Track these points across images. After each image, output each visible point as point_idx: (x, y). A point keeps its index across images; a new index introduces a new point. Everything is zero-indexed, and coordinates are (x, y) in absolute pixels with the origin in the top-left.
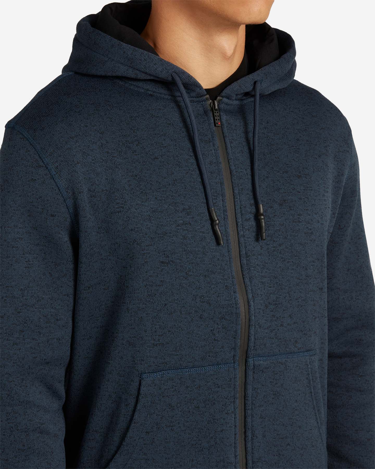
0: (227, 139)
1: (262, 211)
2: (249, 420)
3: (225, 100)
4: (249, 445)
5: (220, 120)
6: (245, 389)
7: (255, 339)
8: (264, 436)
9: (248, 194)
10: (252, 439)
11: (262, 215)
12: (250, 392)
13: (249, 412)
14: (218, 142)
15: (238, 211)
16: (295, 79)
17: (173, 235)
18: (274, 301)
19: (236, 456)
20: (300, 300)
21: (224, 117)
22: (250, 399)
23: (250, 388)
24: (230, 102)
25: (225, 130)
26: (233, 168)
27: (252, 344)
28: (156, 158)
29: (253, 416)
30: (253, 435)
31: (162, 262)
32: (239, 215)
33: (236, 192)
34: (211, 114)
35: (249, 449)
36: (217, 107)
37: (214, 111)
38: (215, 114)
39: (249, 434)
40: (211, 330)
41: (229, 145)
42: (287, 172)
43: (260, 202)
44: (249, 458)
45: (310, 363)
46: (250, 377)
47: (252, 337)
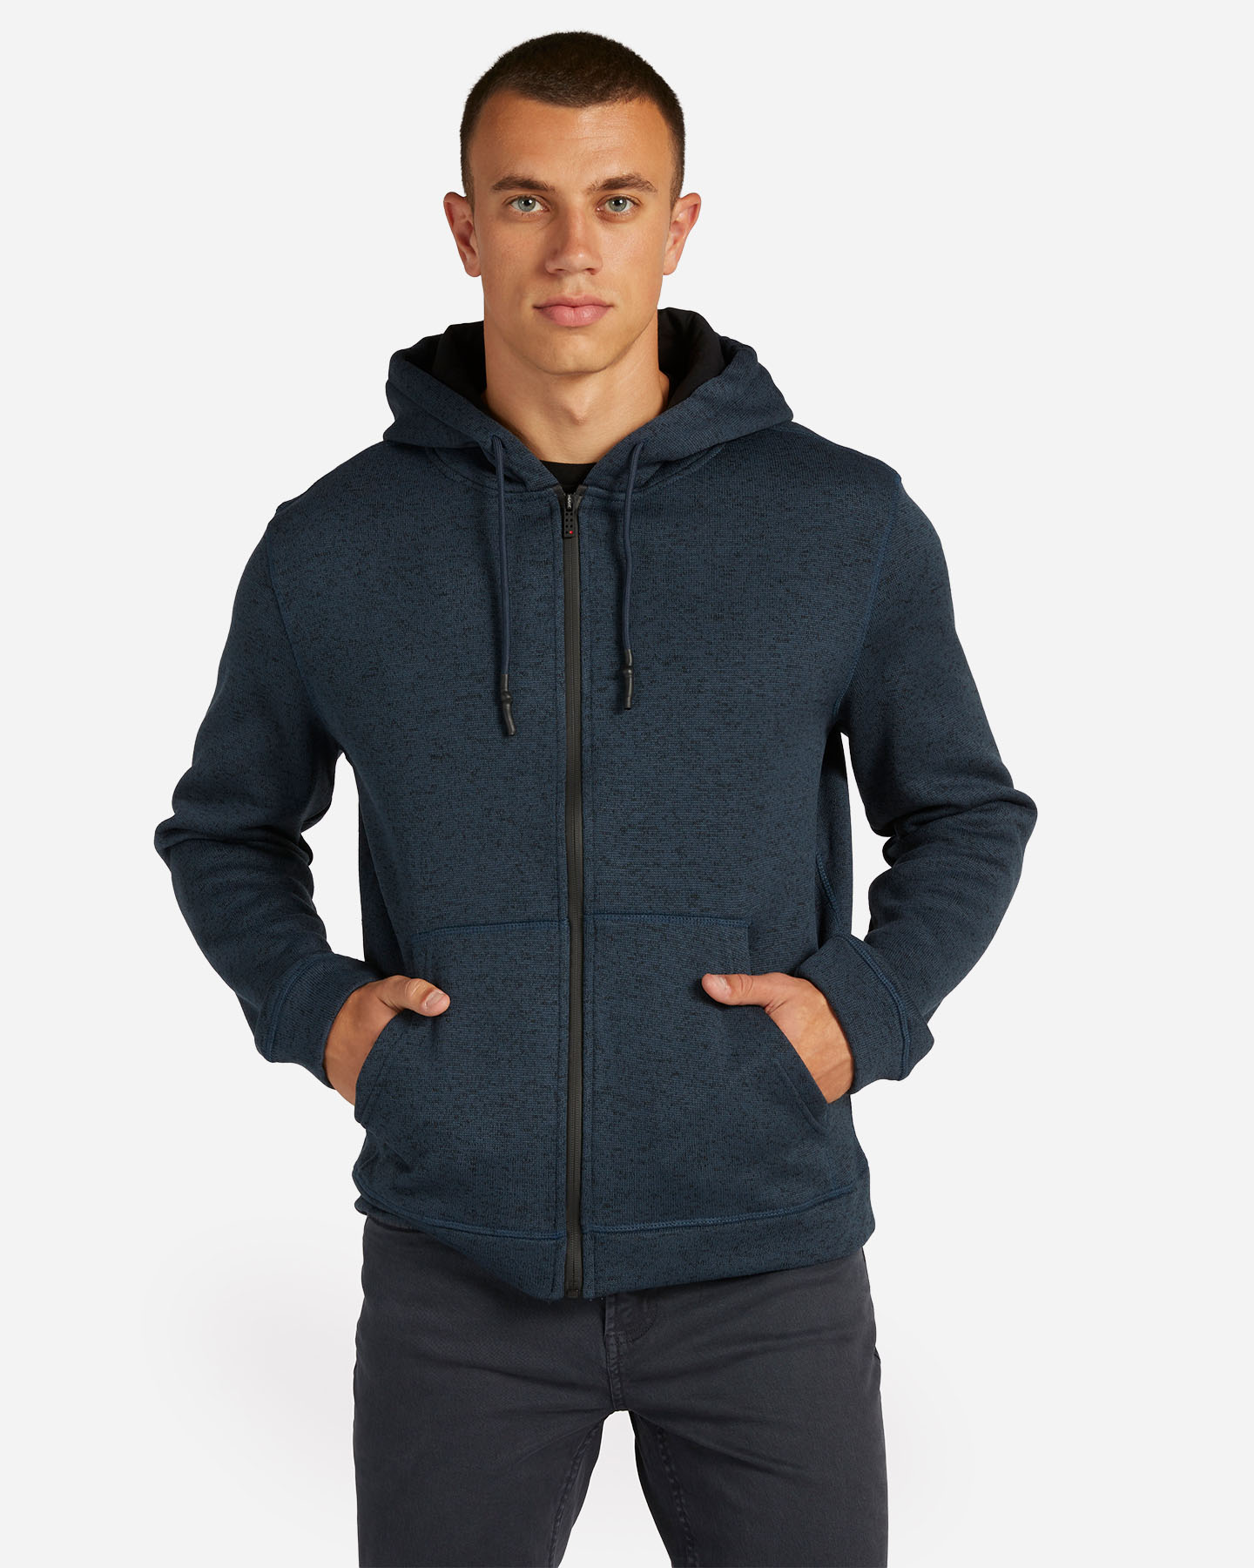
0: (583, 556)
3: (591, 488)
9: (608, 647)
10: (594, 1054)
13: (588, 1007)
15: (586, 677)
17: (450, 714)
18: (640, 823)
20: (703, 825)
21: (585, 519)
22: (590, 983)
23: (589, 963)
25: (585, 542)
27: (588, 891)
29: (594, 1014)
31: (433, 756)
32: (586, 683)
33: (586, 644)
34: (558, 518)
35: (588, 1071)
36: (570, 506)
37: (565, 512)
38: (566, 517)
40: (517, 865)
44: (588, 1084)
45: (731, 938)
46: (590, 948)
47: (590, 880)
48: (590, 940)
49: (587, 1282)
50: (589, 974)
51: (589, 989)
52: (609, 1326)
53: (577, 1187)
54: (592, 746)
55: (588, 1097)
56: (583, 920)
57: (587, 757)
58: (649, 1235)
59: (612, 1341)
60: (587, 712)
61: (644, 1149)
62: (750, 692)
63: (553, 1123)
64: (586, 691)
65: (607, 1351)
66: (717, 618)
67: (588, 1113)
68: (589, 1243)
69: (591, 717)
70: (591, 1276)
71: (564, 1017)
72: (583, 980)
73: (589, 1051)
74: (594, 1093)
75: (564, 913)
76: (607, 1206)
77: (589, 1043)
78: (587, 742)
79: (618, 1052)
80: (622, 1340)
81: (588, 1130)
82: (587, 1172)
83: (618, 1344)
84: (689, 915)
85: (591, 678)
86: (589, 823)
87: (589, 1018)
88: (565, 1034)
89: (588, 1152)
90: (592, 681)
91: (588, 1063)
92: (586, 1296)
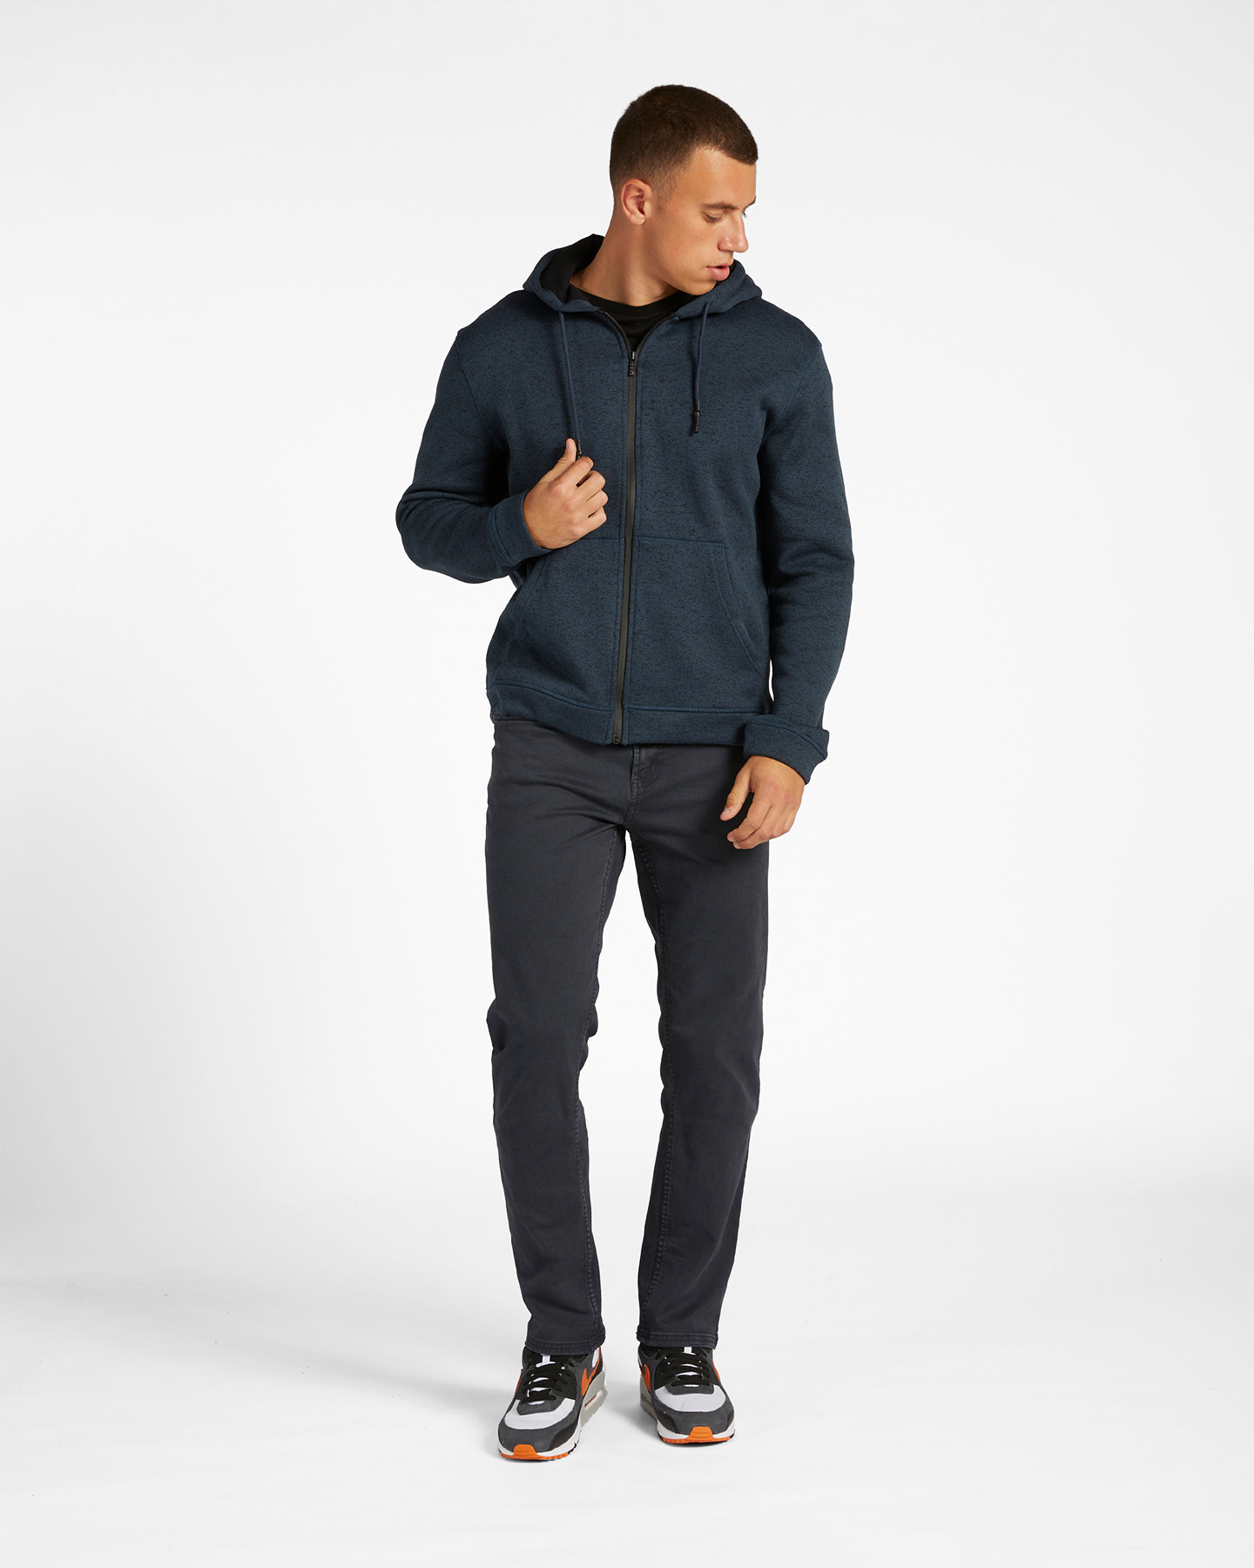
10: (635, 612)
13: (633, 587)
18: (664, 490)
22: (635, 574)
23: (634, 563)
27: (637, 524)
29: (636, 591)
44: (631, 628)
45: (714, 553)
46: (635, 555)
47: (638, 517)
48: (635, 550)
49: (624, 735)
50: (634, 568)
51: (634, 577)
52: (634, 777)
53: (622, 682)
54: (641, 444)
55: (631, 635)
56: (632, 539)
57: (638, 451)
58: (658, 713)
59: (635, 785)
60: (638, 426)
61: (658, 664)
62: (725, 425)
63: (612, 648)
64: (638, 414)
65: (632, 791)
66: (711, 384)
67: (630, 644)
68: (626, 715)
69: (640, 428)
70: (626, 732)
71: (620, 591)
72: (631, 572)
73: (632, 611)
74: (634, 633)
75: (622, 535)
76: (637, 694)
77: (632, 606)
78: (638, 443)
79: (648, 612)
80: (640, 785)
81: (629, 653)
82: (628, 675)
83: (638, 788)
84: (690, 540)
85: (641, 407)
86: (639, 487)
87: (633, 593)
88: (620, 601)
89: (629, 664)
90: (642, 410)
91: (631, 617)
92: (623, 743)
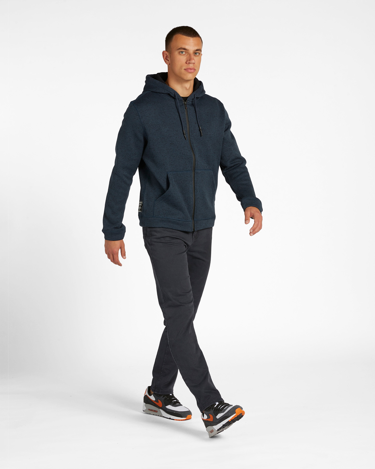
0: (188, 112)
1: (200, 128)
2: (196, 187)
3: (188, 101)
4: (196, 194)
5: (187, 107)
6: (194, 178)
7: (197, 165)
8: (200, 192)
11: (201, 129)
12: (196, 179)
13: (196, 185)
14: (186, 113)
15: (190, 132)
16: (205, 93)
19: (192, 196)
21: (188, 106)
22: (196, 181)
23: (196, 178)
24: (189, 102)
25: (188, 110)
26: (189, 120)
27: (196, 166)
28: (169, 117)
30: (197, 191)
32: (190, 133)
33: (190, 126)
34: (184, 106)
35: (196, 195)
36: (186, 104)
39: (196, 190)
41: (188, 114)
42: (204, 121)
43: (200, 126)
44: (196, 197)
46: (196, 175)
49: (195, 228)
55: (196, 199)
56: (195, 171)
59: (194, 239)
61: (202, 207)
67: (196, 202)
68: (195, 222)
76: (198, 216)
82: (195, 211)
84: (207, 170)
89: (196, 208)
